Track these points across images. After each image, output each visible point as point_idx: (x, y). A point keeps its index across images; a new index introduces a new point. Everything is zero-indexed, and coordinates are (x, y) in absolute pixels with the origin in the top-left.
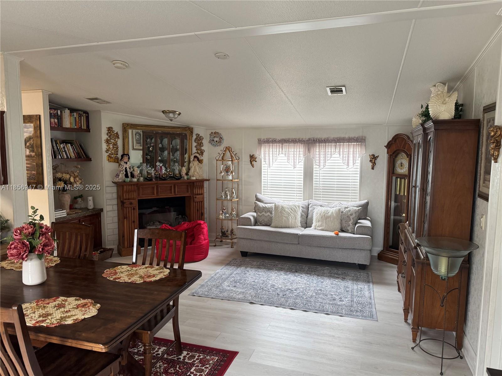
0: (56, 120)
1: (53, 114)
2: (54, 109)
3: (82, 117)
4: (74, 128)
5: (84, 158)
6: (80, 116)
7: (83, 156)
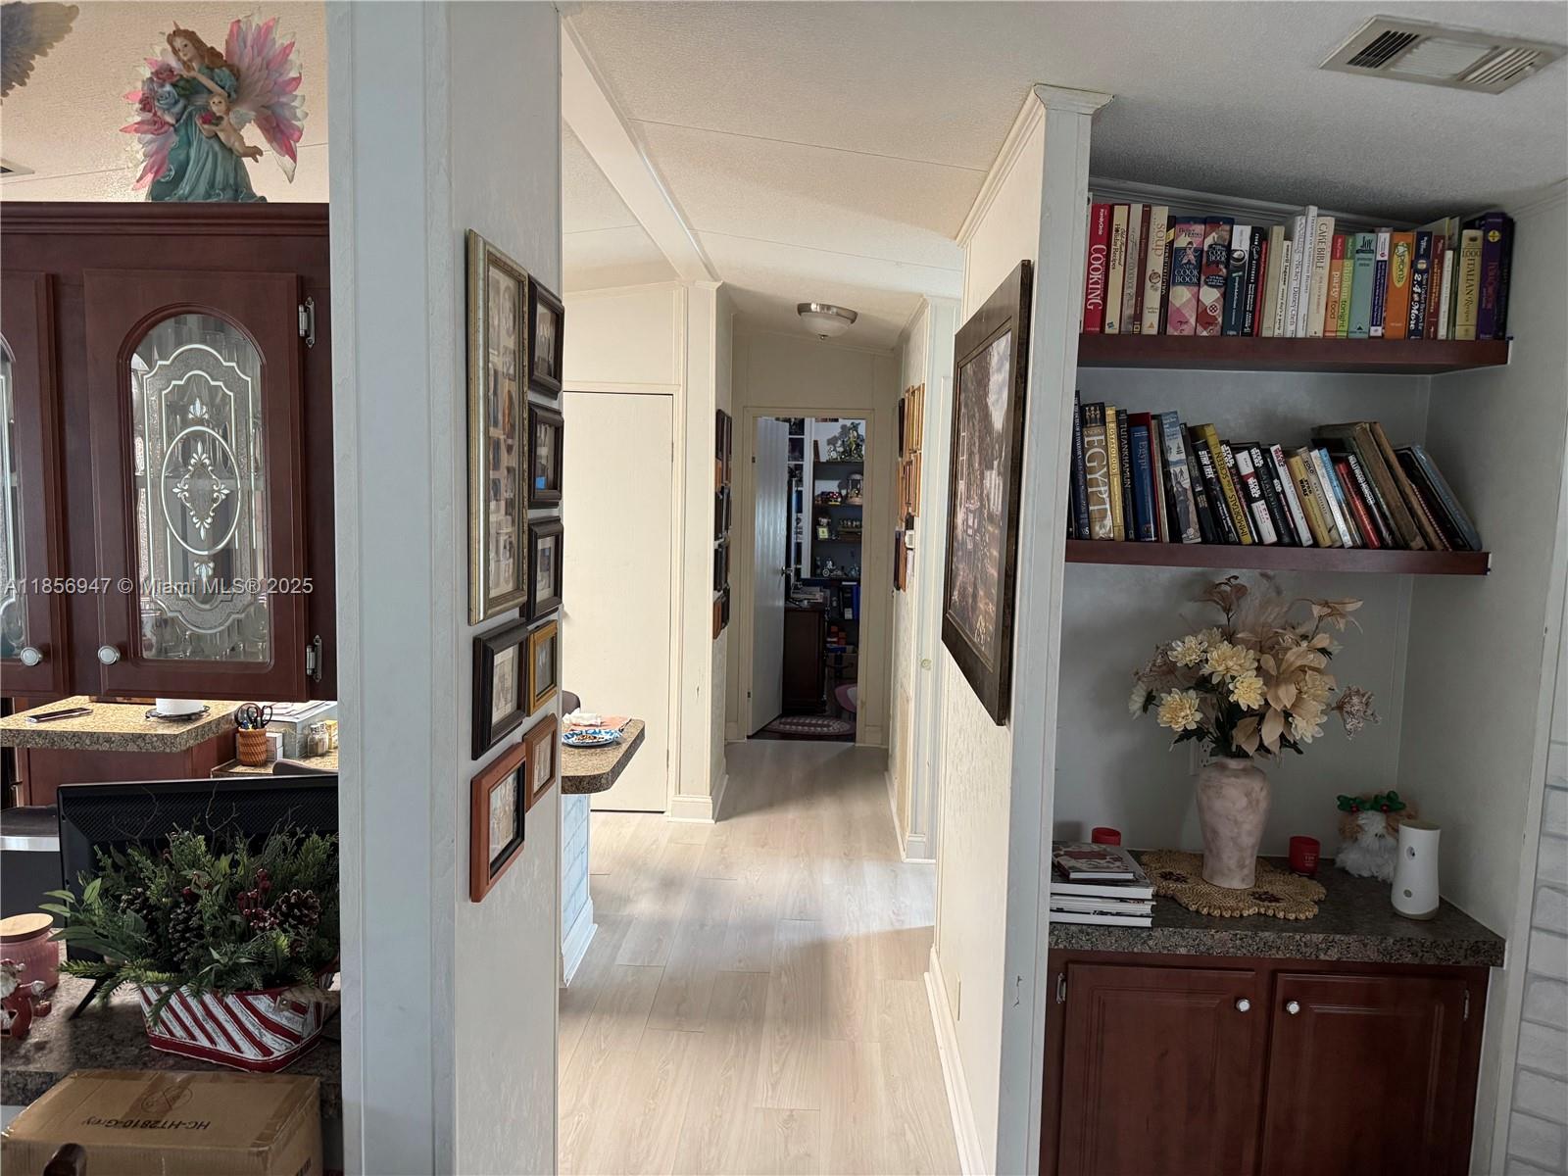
0: (1210, 296)
1: (1191, 256)
2: (1204, 221)
3: (1449, 254)
4: (1359, 341)
5: (1431, 547)
6: (1428, 252)
7: (1425, 536)
